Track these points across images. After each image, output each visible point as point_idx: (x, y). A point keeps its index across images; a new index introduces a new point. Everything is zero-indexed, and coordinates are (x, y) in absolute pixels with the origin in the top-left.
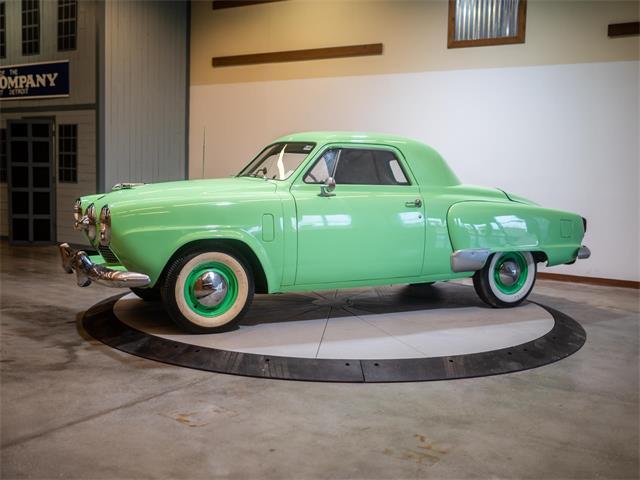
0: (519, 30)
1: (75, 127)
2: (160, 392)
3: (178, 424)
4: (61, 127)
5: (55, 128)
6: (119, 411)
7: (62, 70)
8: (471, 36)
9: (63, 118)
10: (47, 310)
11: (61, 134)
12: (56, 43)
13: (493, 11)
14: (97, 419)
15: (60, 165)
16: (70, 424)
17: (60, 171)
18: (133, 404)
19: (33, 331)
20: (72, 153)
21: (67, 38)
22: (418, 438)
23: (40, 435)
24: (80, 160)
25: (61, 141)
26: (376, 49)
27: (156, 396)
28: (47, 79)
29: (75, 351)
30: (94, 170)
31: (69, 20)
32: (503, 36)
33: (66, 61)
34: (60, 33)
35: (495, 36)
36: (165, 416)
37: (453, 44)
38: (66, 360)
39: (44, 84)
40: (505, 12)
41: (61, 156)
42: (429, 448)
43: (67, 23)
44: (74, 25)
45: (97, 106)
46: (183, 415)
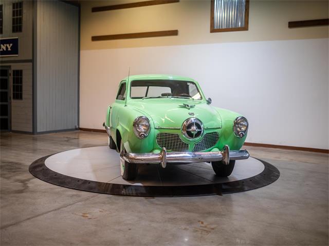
0: (245, 24)
1: (21, 71)
2: (72, 203)
3: (83, 218)
4: (14, 71)
5: (11, 72)
6: (52, 212)
7: (15, 42)
8: (222, 27)
9: (15, 67)
10: (10, 164)
11: (14, 75)
12: (11, 28)
13: (232, 14)
14: (42, 217)
15: (14, 91)
16: (29, 219)
17: (13, 94)
18: (59, 209)
19: (5, 174)
20: (19, 85)
21: (17, 26)
22: (200, 222)
23: (14, 224)
24: (24, 88)
25: (14, 78)
26: (174, 33)
27: (70, 205)
28: (7, 47)
29: (27, 184)
30: (32, 94)
31: (19, 17)
32: (238, 27)
33: (17, 38)
34: (13, 23)
35: (233, 27)
36: (75, 214)
37: (213, 30)
38: (23, 188)
39: (5, 49)
40: (239, 15)
41: (14, 86)
42: (206, 227)
43: (17, 18)
44: (21, 19)
45: (33, 61)
46: (84, 214)
